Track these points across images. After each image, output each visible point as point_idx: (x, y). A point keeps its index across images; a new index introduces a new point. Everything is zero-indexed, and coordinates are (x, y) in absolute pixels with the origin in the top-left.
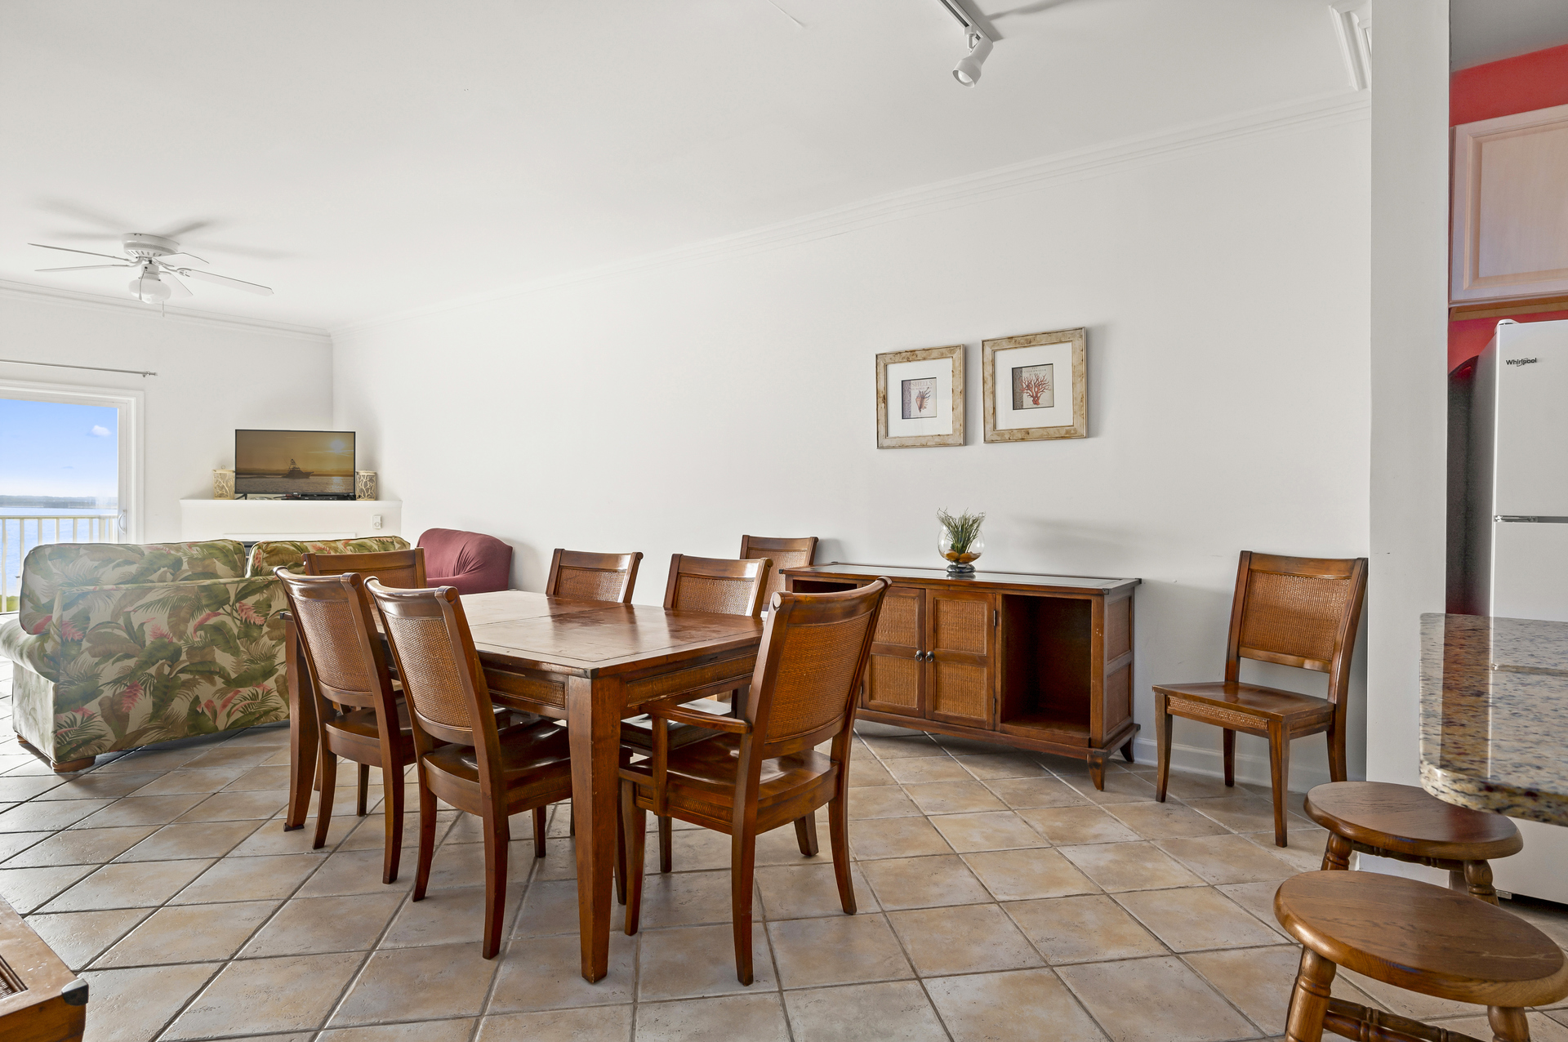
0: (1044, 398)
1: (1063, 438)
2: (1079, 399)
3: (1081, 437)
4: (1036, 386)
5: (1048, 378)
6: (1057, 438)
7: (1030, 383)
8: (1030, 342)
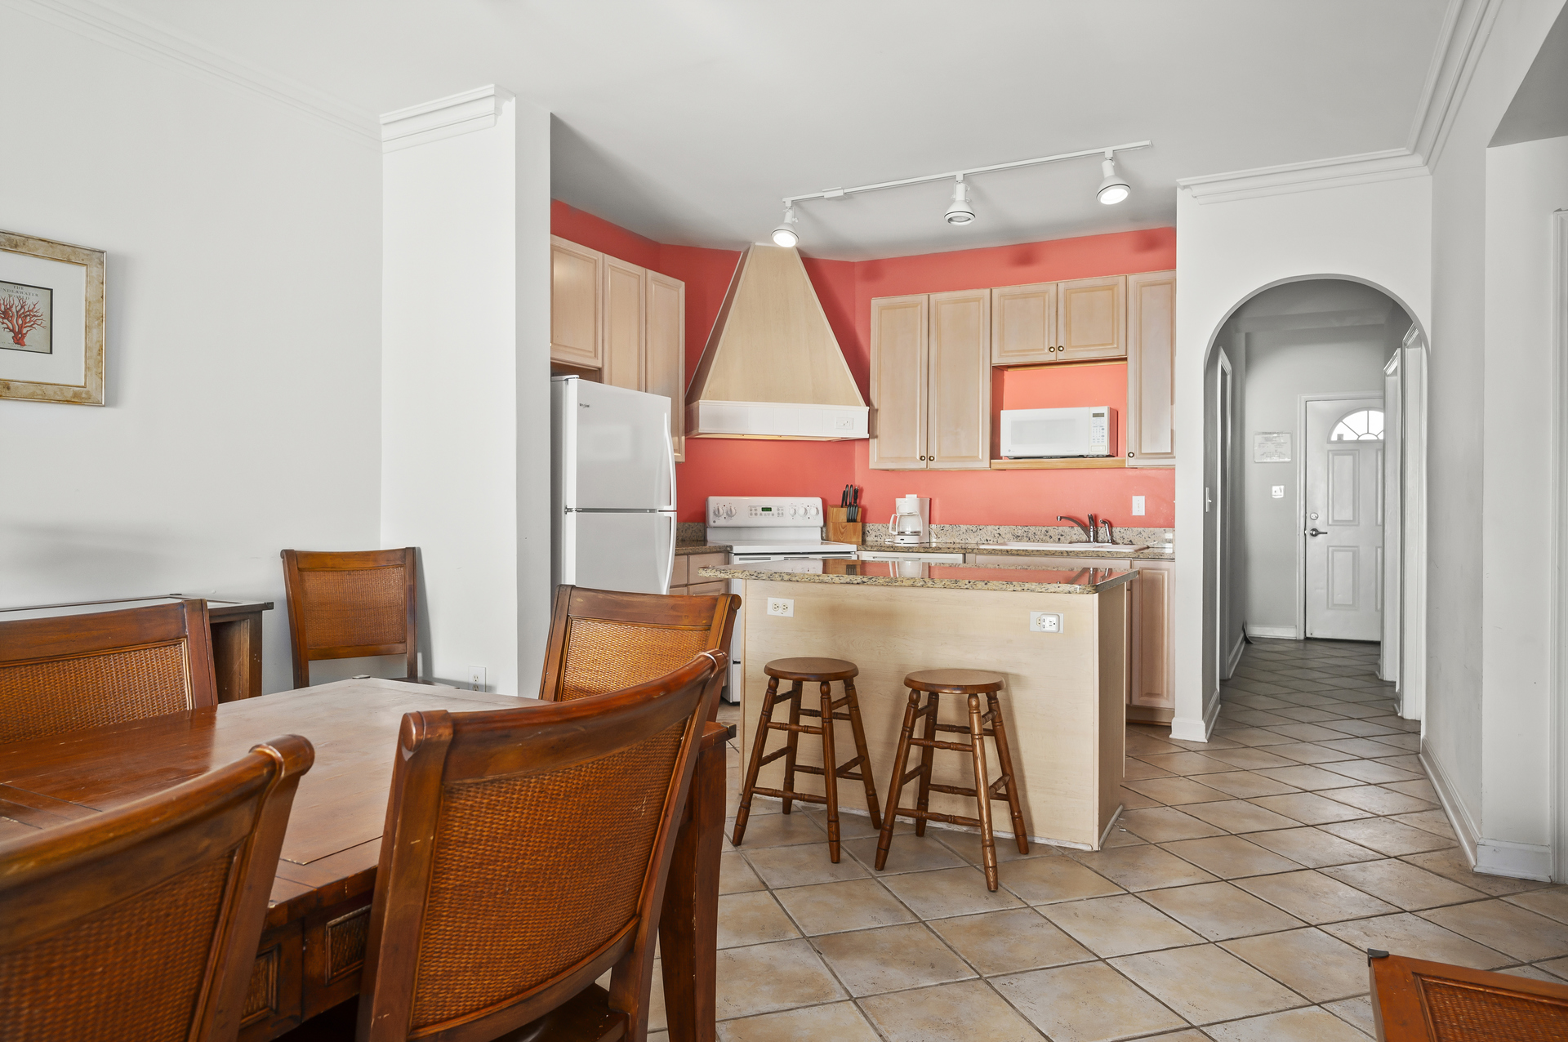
0: (34, 336)
1: (68, 402)
2: (95, 351)
3: (98, 404)
4: (19, 316)
5: (43, 309)
6: (59, 401)
7: (11, 307)
8: (16, 246)
